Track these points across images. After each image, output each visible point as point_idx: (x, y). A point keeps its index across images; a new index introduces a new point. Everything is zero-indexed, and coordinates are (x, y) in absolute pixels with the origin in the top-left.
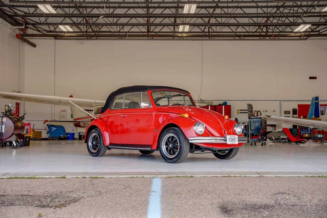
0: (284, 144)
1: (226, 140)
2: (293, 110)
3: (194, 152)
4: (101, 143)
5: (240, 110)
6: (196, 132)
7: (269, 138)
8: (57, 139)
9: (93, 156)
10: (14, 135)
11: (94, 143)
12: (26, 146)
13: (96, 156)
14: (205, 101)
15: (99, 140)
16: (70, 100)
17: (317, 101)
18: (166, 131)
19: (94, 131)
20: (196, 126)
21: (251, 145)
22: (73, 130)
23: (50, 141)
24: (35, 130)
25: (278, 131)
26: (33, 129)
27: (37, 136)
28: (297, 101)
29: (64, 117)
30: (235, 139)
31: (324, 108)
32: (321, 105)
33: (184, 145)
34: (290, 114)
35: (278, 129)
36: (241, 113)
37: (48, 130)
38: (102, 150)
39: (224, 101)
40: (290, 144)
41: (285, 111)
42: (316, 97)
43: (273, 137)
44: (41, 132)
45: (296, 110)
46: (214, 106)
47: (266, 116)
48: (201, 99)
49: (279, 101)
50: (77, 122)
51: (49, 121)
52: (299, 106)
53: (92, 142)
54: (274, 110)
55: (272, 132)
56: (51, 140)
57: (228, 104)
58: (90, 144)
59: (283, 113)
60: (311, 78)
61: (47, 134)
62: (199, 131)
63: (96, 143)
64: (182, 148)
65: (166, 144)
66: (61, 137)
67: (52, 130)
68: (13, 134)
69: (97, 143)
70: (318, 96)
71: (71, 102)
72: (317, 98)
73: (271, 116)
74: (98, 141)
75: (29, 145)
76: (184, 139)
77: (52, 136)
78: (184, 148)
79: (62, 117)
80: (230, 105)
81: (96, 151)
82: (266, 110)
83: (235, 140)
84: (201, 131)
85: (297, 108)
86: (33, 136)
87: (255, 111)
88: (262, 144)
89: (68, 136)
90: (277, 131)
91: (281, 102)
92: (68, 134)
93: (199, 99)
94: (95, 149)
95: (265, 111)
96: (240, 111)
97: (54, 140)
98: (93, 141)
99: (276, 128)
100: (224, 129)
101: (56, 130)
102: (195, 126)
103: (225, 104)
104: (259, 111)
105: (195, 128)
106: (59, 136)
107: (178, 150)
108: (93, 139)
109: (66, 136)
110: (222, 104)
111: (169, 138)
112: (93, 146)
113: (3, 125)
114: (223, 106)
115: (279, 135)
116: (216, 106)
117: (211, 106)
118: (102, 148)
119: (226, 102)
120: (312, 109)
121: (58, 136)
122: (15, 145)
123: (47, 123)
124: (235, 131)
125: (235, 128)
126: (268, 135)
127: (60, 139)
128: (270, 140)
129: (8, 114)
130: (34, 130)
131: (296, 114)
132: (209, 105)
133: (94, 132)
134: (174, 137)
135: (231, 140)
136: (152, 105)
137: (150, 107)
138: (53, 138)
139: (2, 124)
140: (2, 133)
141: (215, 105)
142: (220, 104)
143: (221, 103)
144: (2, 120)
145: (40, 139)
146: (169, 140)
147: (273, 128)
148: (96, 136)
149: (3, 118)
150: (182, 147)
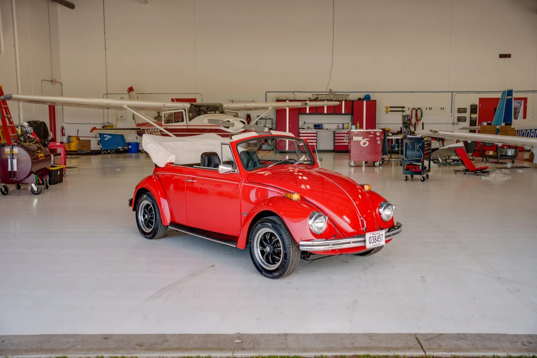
0: (456, 173)
1: (365, 241)
2: (471, 106)
3: (309, 257)
4: (158, 219)
5: (391, 107)
6: (311, 229)
7: (433, 160)
8: (113, 153)
9: (146, 237)
10: (33, 175)
11: (146, 217)
12: (57, 183)
13: (151, 238)
14: (336, 93)
15: (154, 212)
16: (125, 104)
17: (511, 97)
18: (261, 223)
19: (145, 196)
20: (313, 218)
21: (406, 180)
22: (137, 138)
23: (103, 155)
24: (81, 138)
25: (448, 148)
26: (77, 137)
27: (83, 147)
28: (478, 92)
29: (122, 118)
30: (381, 236)
31: (518, 103)
32: (516, 99)
33: (291, 252)
34: (466, 112)
35: (447, 145)
36: (391, 111)
37: (100, 139)
38: (159, 231)
39: (366, 94)
40: (465, 174)
41: (459, 109)
42: (508, 91)
43: (439, 159)
44: (90, 141)
45: (477, 106)
46: (350, 101)
47: (431, 131)
48: (330, 90)
49: (451, 93)
50: (140, 129)
51: (97, 129)
52: (481, 100)
53: (143, 215)
54: (442, 107)
55: (438, 149)
56: (105, 153)
57: (372, 99)
58: (141, 218)
59: (456, 111)
60: (502, 56)
61: (99, 145)
62: (317, 227)
63: (150, 216)
64: (288, 257)
65: (261, 244)
66: (119, 149)
67: (106, 139)
68: (31, 172)
69: (151, 218)
70: (511, 89)
71: (126, 107)
72: (510, 93)
73: (438, 132)
74: (153, 214)
75: (62, 181)
76: (290, 242)
77: (105, 149)
78: (291, 257)
79: (119, 118)
80: (376, 101)
81: (151, 230)
82: (430, 107)
83: (379, 240)
84: (321, 228)
85: (477, 103)
86: (78, 147)
87: (414, 109)
88: (422, 179)
89: (130, 147)
90: (446, 147)
91: (454, 94)
92: (129, 144)
93: (328, 91)
94: (148, 227)
95: (428, 109)
96: (389, 109)
97: (109, 153)
98: (145, 212)
99: (445, 143)
100: (362, 218)
101: (111, 138)
102: (311, 218)
103: (367, 98)
104: (419, 109)
105: (310, 222)
106: (116, 149)
107: (280, 257)
108: (144, 209)
109: (126, 148)
110: (363, 99)
111: (265, 234)
112: (145, 220)
113: (14, 160)
114: (365, 102)
115: (449, 154)
116: (353, 101)
117: (346, 101)
118: (159, 228)
119: (369, 95)
120: (502, 109)
121: (114, 147)
122: (35, 189)
123: (95, 131)
124: (380, 214)
125: (381, 210)
126: (433, 155)
127: (118, 152)
128: (434, 163)
129: (23, 139)
130: (79, 139)
131: (476, 113)
132: (342, 100)
133: (145, 199)
134: (274, 235)
135: (372, 241)
136: (238, 168)
137: (234, 171)
138: (107, 151)
139: (13, 158)
140: (14, 172)
141: (352, 99)
142: (360, 99)
143: (362, 96)
144: (12, 151)
145: (89, 152)
146: (266, 237)
147: (441, 142)
148: (148, 205)
149: (12, 148)
150: (288, 255)
